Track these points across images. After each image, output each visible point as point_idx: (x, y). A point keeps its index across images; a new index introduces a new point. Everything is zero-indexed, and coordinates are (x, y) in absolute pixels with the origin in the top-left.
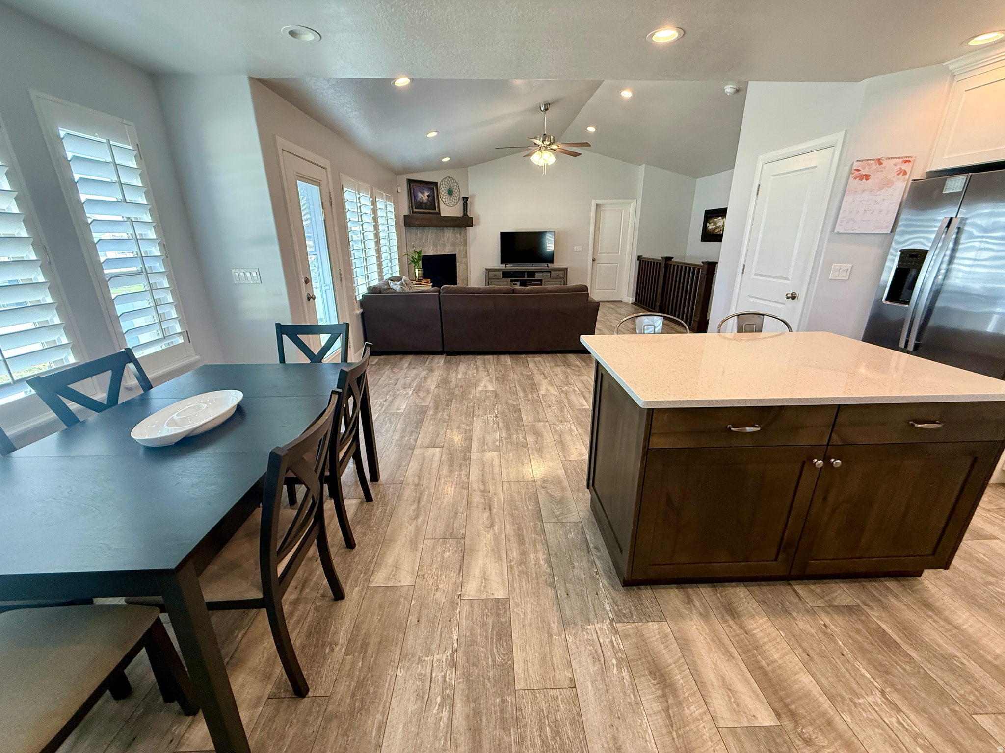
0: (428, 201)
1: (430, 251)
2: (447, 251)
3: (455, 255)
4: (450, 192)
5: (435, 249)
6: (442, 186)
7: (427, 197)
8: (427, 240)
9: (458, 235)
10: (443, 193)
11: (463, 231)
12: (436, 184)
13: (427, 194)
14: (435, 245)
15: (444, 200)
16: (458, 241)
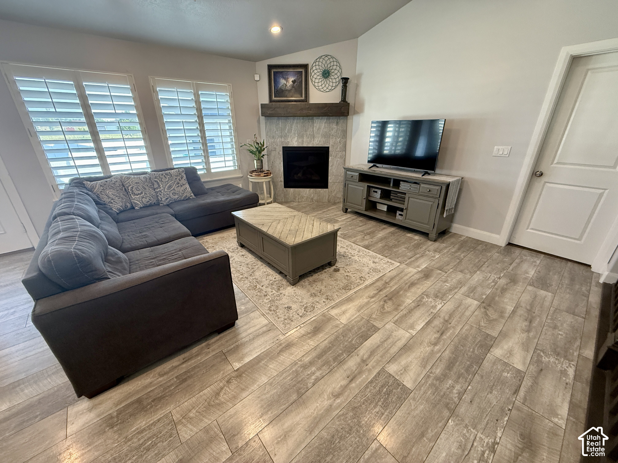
0: (293, 87)
1: (294, 142)
2: (317, 142)
3: (328, 148)
4: (326, 74)
5: (300, 140)
6: (314, 68)
7: (291, 83)
8: (290, 131)
9: (334, 126)
10: (315, 76)
11: (342, 121)
12: (305, 66)
13: (291, 79)
14: (301, 136)
15: (316, 84)
16: (333, 132)
